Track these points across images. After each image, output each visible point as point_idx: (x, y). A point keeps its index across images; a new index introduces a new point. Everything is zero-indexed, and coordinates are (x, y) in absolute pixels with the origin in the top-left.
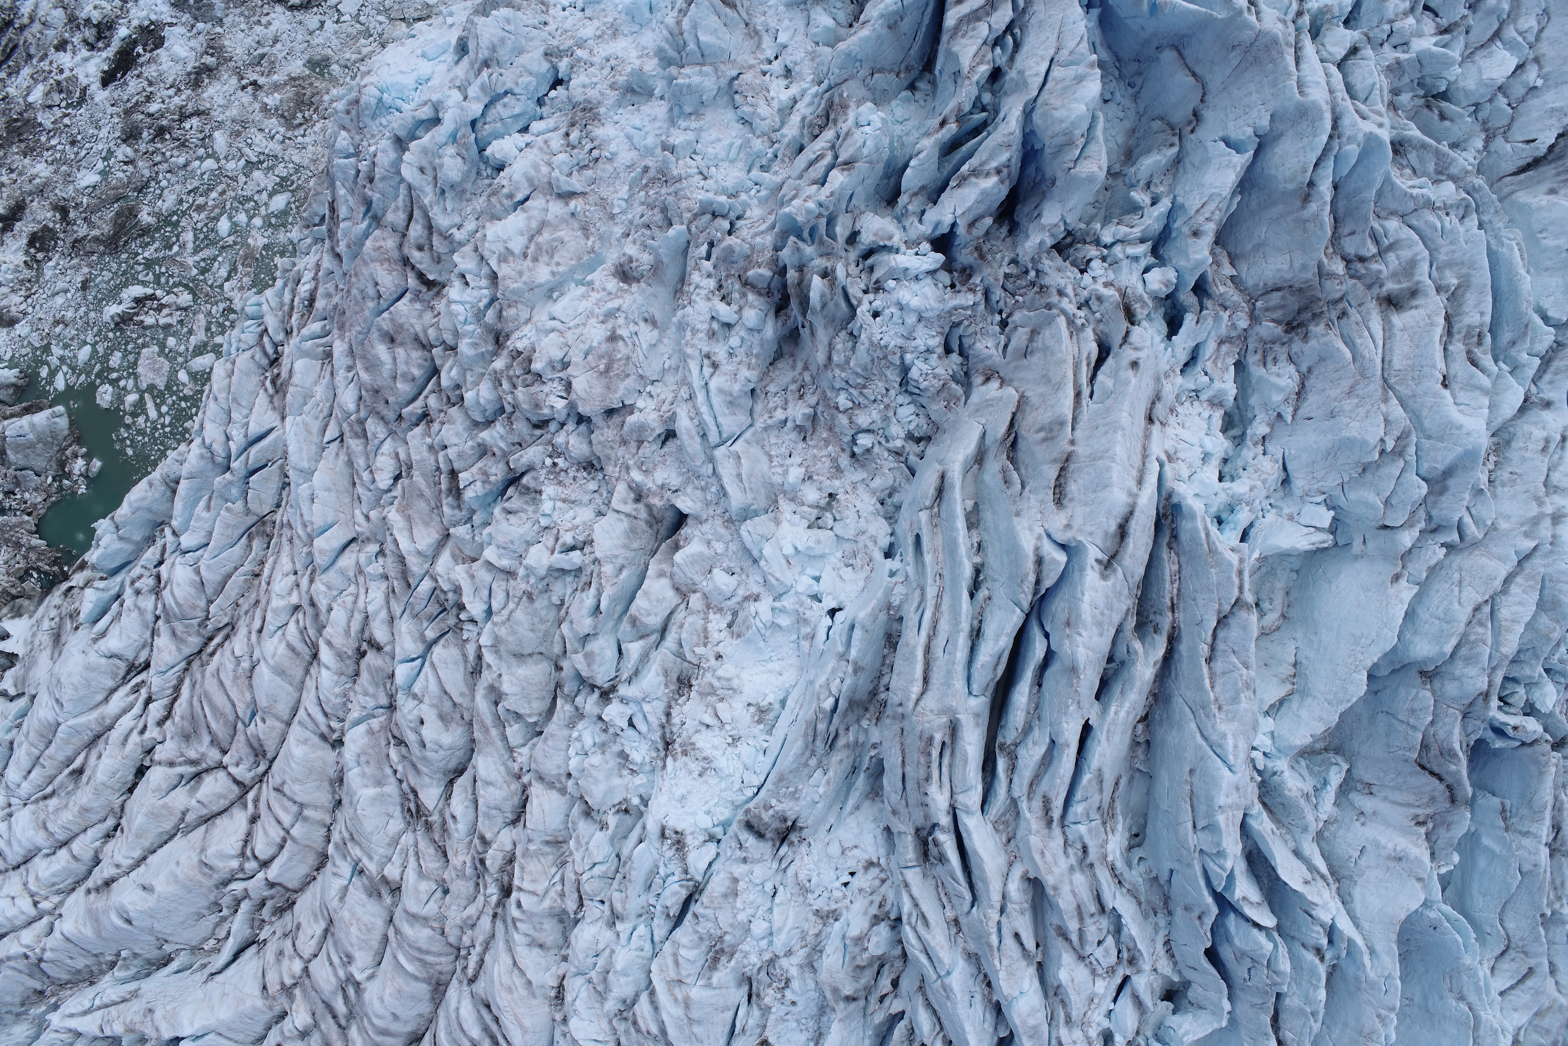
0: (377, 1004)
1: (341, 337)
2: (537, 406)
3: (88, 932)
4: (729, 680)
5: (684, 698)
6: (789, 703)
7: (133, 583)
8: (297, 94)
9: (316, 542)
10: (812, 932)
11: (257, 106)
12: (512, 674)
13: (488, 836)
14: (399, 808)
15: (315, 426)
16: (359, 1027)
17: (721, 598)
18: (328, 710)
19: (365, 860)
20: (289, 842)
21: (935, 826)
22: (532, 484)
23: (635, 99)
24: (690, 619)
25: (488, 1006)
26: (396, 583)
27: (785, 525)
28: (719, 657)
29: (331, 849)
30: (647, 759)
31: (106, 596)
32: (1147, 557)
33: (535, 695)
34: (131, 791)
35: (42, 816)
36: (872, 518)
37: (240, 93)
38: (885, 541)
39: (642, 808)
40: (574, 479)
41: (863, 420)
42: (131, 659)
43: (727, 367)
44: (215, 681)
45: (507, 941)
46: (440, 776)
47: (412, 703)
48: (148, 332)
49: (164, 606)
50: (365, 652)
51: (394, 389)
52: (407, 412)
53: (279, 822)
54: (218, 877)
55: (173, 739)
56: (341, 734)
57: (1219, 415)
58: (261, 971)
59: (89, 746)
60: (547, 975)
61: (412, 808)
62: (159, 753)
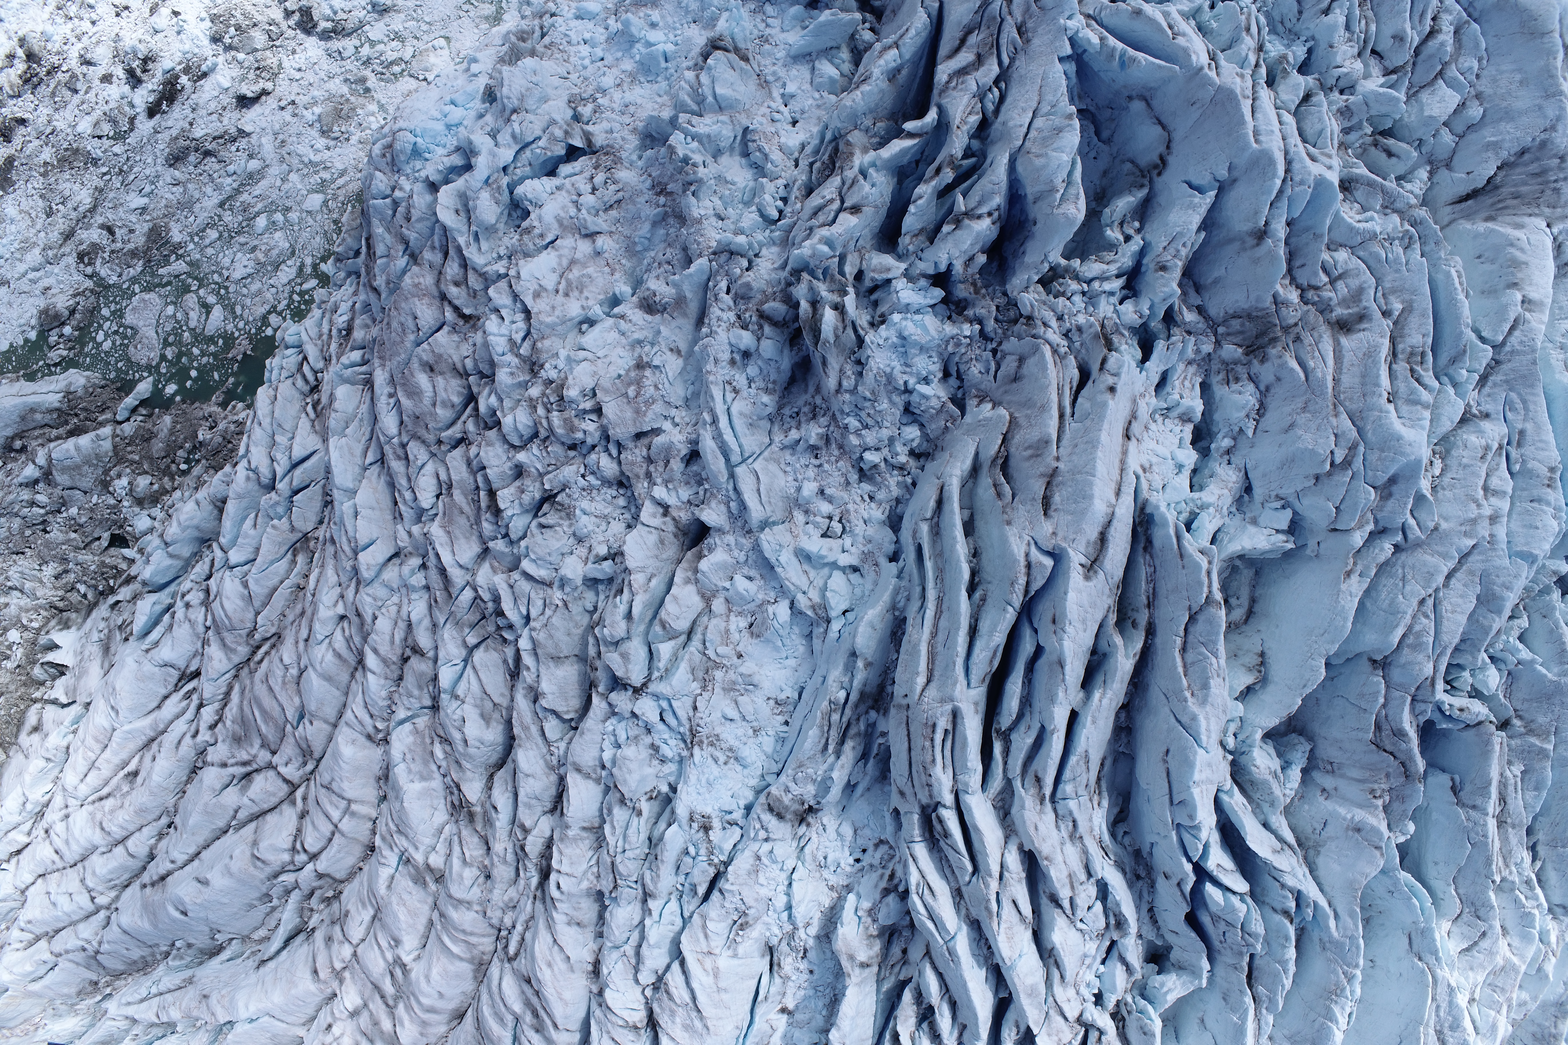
0: (423, 984)
1: (383, 365)
2: (571, 431)
3: (145, 925)
4: (750, 676)
5: (709, 693)
6: (805, 697)
7: (182, 596)
9: (361, 556)
12: (550, 675)
13: (528, 824)
14: (443, 802)
15: (359, 449)
16: (406, 1007)
17: (742, 602)
18: (374, 712)
19: (411, 850)
20: (337, 835)
21: (938, 804)
22: (567, 501)
23: (654, 143)
24: (714, 621)
25: (529, 981)
26: (438, 594)
28: (740, 656)
29: (378, 842)
30: (676, 750)
31: (159, 608)
32: (1125, 560)
33: (572, 693)
34: (183, 791)
35: (99, 816)
36: (878, 528)
38: (889, 547)
39: (671, 795)
40: (606, 495)
41: (870, 439)
42: (183, 667)
43: (745, 393)
44: (264, 687)
45: (547, 921)
46: (481, 770)
47: (455, 704)
49: (213, 615)
50: (409, 658)
51: (434, 415)
52: (445, 436)
53: (327, 817)
54: (268, 870)
55: (224, 741)
56: (386, 734)
57: (1189, 429)
58: (311, 956)
59: (143, 750)
60: (583, 951)
61: (455, 801)
62: (212, 754)
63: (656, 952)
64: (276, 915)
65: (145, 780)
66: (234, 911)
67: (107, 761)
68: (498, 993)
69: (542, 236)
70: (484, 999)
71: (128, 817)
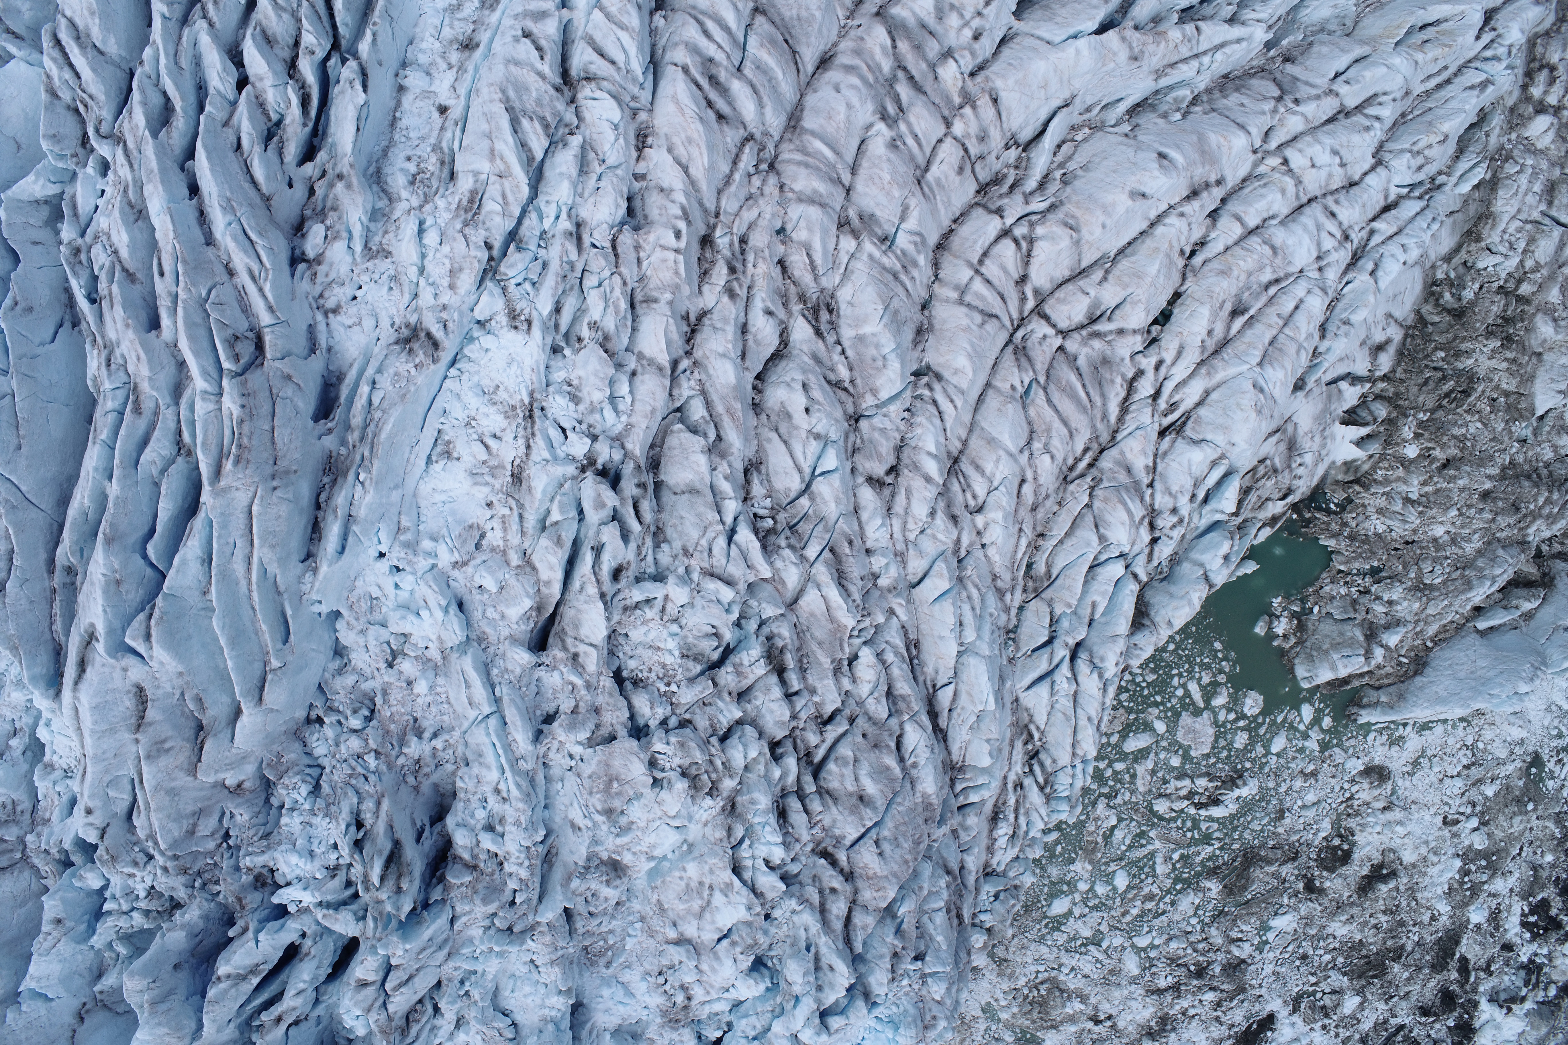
0: (855, 101)
1: (925, 796)
2: (682, 745)
3: (1215, 139)
4: (476, 484)
5: (516, 463)
6: (422, 463)
7: (1181, 521)
8: (1047, 1013)
9: (954, 582)
10: (391, 235)
11: (1093, 1000)
12: (698, 473)
13: (725, 299)
14: (842, 312)
15: (963, 700)
16: (880, 69)
17: (489, 563)
18: (932, 409)
19: (877, 254)
20: (975, 261)
21: (239, 376)
22: (690, 664)
23: (633, 1028)
25: (721, 117)
26: (847, 551)
27: (434, 638)
28: (489, 505)
30: (551, 398)
31: (1213, 505)
33: (676, 452)
34: (1177, 295)
35: (1278, 261)
36: (355, 647)
37: (1114, 1012)
38: (340, 625)
40: (650, 670)
41: (355, 744)
42: (1180, 440)
43: (488, 789)
44: (1073, 425)
45: (697, 190)
46: (795, 352)
47: (819, 429)
48: (1204, 770)
49: (1142, 500)
50: (888, 473)
51: (856, 749)
52: (845, 727)
53: (988, 281)
54: (1060, 214)
55: (1123, 360)
56: (915, 384)
57: (47, 758)
58: (1004, 118)
59: (1225, 343)
60: (655, 160)
61: (824, 316)
62: (1137, 342)
63: (564, 169)
64: (1060, 158)
65: (1221, 308)
66: (1105, 163)
67: (1271, 326)
68: (765, 99)
69: (734, 944)
70: (788, 88)
71: (1241, 263)
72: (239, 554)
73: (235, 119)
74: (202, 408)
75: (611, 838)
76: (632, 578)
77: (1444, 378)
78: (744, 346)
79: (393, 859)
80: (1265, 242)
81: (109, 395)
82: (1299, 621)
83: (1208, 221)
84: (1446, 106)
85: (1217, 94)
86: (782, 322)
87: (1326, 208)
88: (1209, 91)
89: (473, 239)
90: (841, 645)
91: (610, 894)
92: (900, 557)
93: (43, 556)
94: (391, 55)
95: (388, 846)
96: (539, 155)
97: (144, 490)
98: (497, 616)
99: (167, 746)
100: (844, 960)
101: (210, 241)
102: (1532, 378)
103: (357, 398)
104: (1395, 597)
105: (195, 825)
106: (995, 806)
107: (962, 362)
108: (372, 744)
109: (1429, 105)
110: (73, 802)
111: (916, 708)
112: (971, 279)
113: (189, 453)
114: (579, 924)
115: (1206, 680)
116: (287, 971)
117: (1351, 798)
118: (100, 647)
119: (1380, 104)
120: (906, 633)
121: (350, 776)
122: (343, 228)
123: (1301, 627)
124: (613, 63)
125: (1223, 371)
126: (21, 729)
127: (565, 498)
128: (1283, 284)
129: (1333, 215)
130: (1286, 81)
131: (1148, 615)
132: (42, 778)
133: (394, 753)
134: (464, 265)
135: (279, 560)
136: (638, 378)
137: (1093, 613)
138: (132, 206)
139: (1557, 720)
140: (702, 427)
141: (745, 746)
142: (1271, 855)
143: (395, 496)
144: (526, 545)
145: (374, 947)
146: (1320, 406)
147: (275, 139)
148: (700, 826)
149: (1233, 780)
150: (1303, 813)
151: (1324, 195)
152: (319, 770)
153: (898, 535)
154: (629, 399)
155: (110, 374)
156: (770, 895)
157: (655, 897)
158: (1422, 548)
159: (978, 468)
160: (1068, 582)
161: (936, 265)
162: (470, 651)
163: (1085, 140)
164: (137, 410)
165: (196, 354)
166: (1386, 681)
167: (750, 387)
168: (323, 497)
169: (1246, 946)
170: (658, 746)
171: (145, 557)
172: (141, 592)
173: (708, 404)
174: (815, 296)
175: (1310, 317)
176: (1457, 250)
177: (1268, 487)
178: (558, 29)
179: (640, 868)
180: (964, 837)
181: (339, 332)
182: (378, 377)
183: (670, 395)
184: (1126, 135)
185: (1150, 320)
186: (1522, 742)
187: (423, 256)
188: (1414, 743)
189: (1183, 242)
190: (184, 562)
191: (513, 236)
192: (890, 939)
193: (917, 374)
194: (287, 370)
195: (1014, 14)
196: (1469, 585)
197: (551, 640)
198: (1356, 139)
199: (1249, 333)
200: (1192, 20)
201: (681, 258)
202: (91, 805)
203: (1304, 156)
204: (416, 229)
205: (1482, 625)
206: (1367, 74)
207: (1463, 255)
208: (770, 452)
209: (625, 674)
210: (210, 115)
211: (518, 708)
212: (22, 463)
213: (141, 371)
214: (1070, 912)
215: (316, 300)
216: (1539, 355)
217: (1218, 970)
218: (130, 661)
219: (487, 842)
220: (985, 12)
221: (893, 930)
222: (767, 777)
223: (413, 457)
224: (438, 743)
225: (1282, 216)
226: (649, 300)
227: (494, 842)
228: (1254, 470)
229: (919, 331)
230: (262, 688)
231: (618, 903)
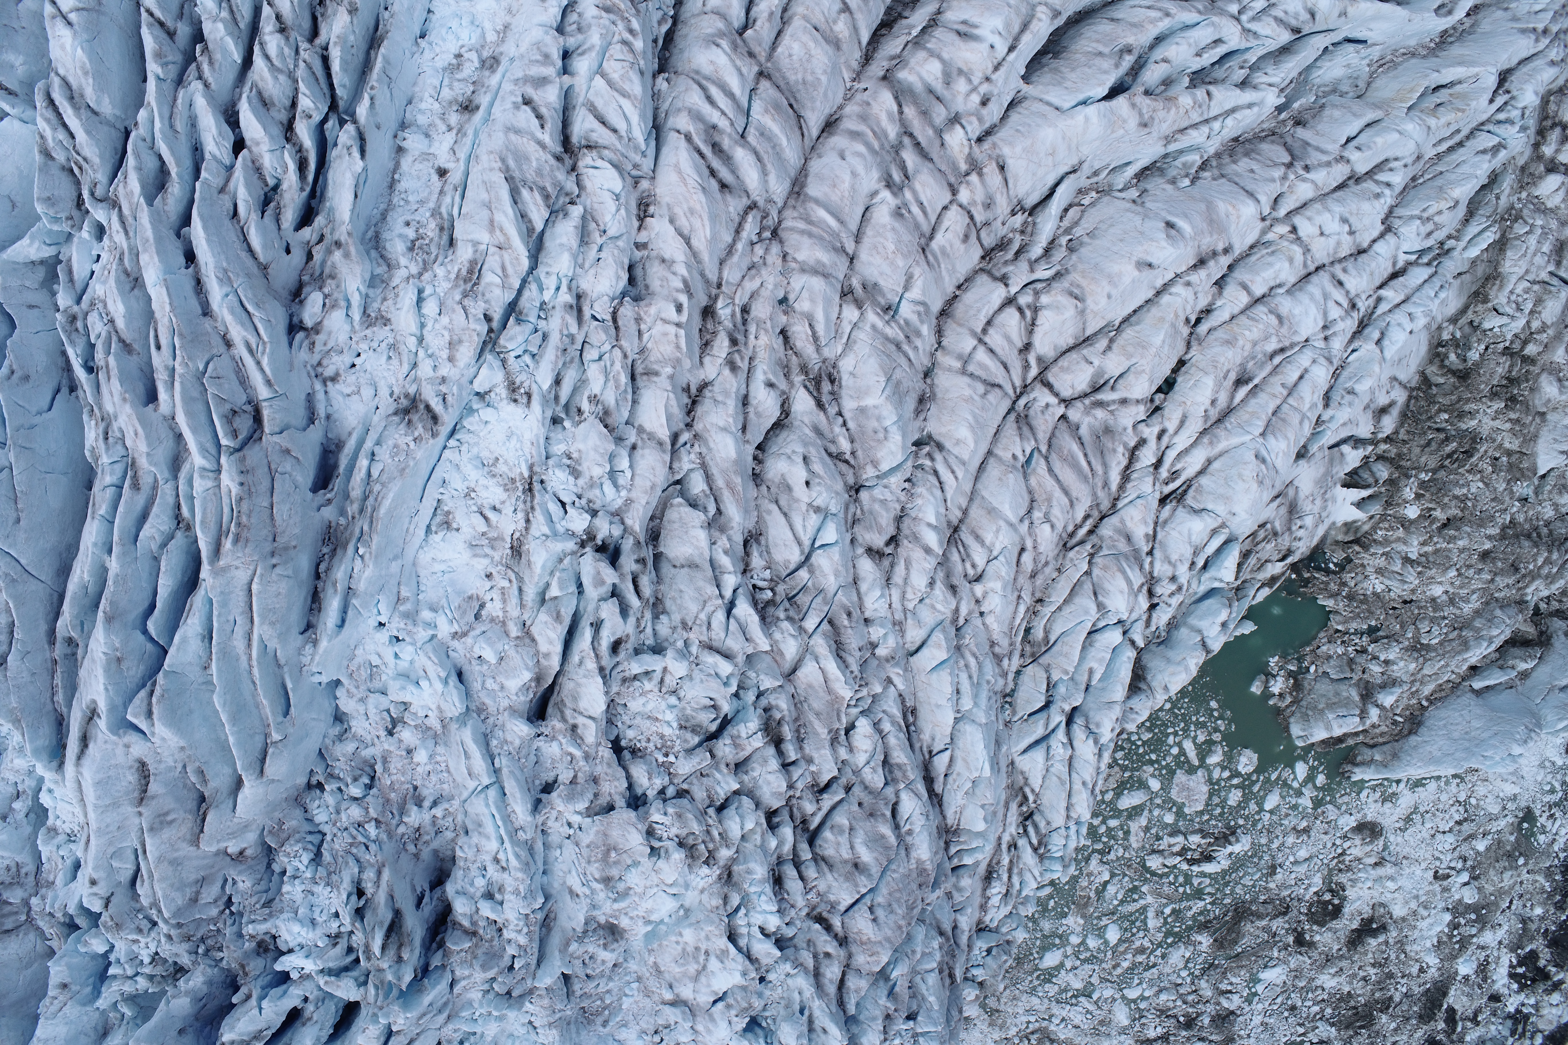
0: (860, 169)
1: (919, 862)
2: (679, 816)
3: (1223, 207)
4: (475, 556)
5: (515, 537)
6: (421, 533)
7: (1180, 588)
9: (952, 651)
10: (390, 302)
12: (697, 548)
13: (727, 372)
14: (844, 383)
15: (959, 766)
16: (886, 136)
17: (489, 634)
18: (933, 480)
19: (880, 324)
20: (979, 330)
21: (238, 452)
22: (688, 735)
25: (723, 186)
26: (846, 623)
27: (434, 707)
28: (489, 576)
30: (550, 471)
31: (1211, 572)
33: (676, 526)
34: (1181, 363)
35: (1284, 331)
36: (355, 714)
38: (340, 693)
40: (649, 740)
41: (355, 812)
42: (1180, 509)
43: (487, 859)
44: (1074, 494)
45: (699, 262)
46: (796, 423)
47: (819, 502)
48: (1197, 826)
49: (1141, 568)
50: (888, 544)
51: (852, 818)
52: (841, 795)
53: (991, 351)
54: (1065, 283)
55: (1125, 429)
56: (916, 453)
57: (50, 822)
58: (1010, 185)
59: (1228, 412)
60: (657, 230)
61: (826, 386)
62: (1141, 412)
63: (564, 240)
64: (1066, 223)
65: (1225, 378)
66: (1112, 230)
67: (1274, 396)
68: (769, 167)
69: (729, 1007)
70: (792, 154)
71: (1247, 333)
72: (240, 631)
73: (232, 185)
74: (200, 485)
75: (609, 903)
76: (631, 650)
77: (1447, 439)
78: (745, 419)
79: (394, 928)
80: (1271, 312)
81: (107, 469)
82: (1296, 680)
83: (1215, 289)
84: (1459, 170)
85: (1226, 159)
86: (783, 393)
87: (1333, 276)
88: (1218, 155)
89: (472, 311)
90: (838, 715)
91: (608, 957)
92: (899, 626)
93: (43, 627)
94: (389, 117)
95: (389, 917)
96: (539, 226)
97: (144, 566)
98: (496, 687)
99: (169, 818)
100: (837, 1024)
101: (206, 311)
102: (1535, 437)
103: (356, 471)
104: (1391, 657)
105: (198, 893)
106: (989, 865)
107: (964, 432)
108: (373, 813)
109: (1439, 168)
110: (77, 866)
111: (912, 777)
112: (975, 348)
113: (188, 528)
114: (577, 987)
115: (1201, 738)
116: (289, 1034)
117: (1343, 853)
118: (102, 723)
119: (1391, 170)
120: (903, 702)
121: (351, 845)
122: (341, 296)
123: (1297, 686)
124: (615, 131)
125: (1226, 440)
126: (24, 792)
127: (564, 575)
128: (1288, 353)
129: (1341, 283)
130: (1296, 145)
131: (1145, 679)
132: (46, 842)
133: (394, 822)
134: (465, 338)
135: (280, 636)
136: (639, 453)
137: (1090, 679)
138: (128, 275)
139: (1550, 776)
140: (702, 501)
141: (742, 817)
142: (1262, 909)
143: (395, 567)
144: (525, 617)
145: (375, 1015)
146: (1322, 470)
147: (272, 205)
148: (696, 893)
149: (1226, 837)
150: (1295, 868)
151: (1332, 263)
152: (320, 837)
153: (896, 605)
154: (628, 474)
155: (108, 449)
156: (765, 961)
157: (652, 959)
158: (1420, 608)
159: (977, 537)
160: (1066, 649)
161: (939, 332)
162: (470, 723)
163: (1092, 204)
164: (136, 486)
165: (194, 430)
166: (1381, 740)
167: (751, 458)
168: (322, 568)
169: (1235, 998)
170: (656, 817)
171: (145, 632)
172: (142, 667)
173: (708, 478)
174: (817, 367)
175: (1315, 387)
176: (1464, 311)
177: (1268, 549)
178: (559, 97)
179: (637, 932)
180: (958, 898)
181: (338, 401)
182: (377, 449)
183: (670, 468)
184: (1134, 201)
185: (1154, 389)
186: (1514, 798)
187: (422, 326)
188: (1407, 800)
189: (1189, 310)
190: (184, 640)
191: (512, 309)
192: (883, 1001)
193: (918, 444)
194: (285, 444)
195: (1024, 78)
196: (1465, 646)
197: (550, 710)
198: (1366, 206)
199: (1253, 402)
200: (1204, 83)
201: (682, 332)
202: (95, 876)
203: (1313, 225)
204: (415, 299)
205: (1478, 685)
206: (1379, 140)
207: (1470, 315)
208: (770, 524)
209: (623, 743)
210: (206, 183)
211: (517, 780)
212: (22, 536)
213: (139, 446)
214: (1062, 965)
215: (314, 368)
216: (1543, 414)
217: (1206, 1021)
218: (132, 737)
219: (486, 910)
220: (994, 77)
221: (886, 992)
222: (763, 847)
223: (412, 527)
224: (438, 812)
225: (1289, 285)
226: (650, 373)
227: (493, 910)
228: (1253, 534)
229: (921, 400)
230: (263, 761)
231: (615, 965)
